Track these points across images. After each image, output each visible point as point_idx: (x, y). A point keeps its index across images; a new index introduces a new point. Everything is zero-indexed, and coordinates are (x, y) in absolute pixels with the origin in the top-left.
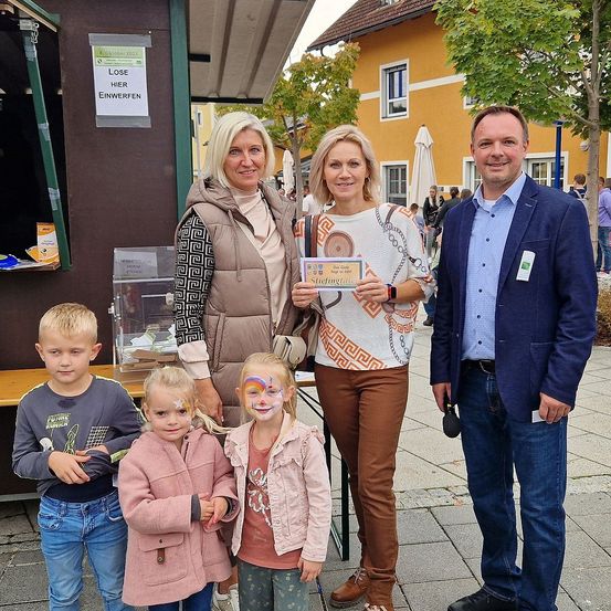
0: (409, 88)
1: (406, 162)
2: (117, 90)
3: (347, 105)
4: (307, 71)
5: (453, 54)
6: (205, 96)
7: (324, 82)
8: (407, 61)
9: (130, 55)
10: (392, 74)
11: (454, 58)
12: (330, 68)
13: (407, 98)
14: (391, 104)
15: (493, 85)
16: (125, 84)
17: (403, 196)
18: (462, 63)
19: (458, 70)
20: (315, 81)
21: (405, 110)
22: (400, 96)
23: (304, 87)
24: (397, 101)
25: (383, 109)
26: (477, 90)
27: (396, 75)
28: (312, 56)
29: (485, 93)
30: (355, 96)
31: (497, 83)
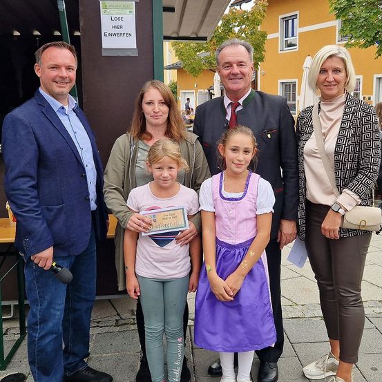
0: (298, 30)
1: (296, 80)
2: (116, 31)
3: (258, 42)
4: (233, 19)
5: (334, 6)
6: (169, 35)
7: (244, 26)
8: (297, 13)
9: (125, 7)
10: (287, 22)
11: (336, 9)
12: (248, 17)
13: (297, 37)
14: (286, 41)
15: (362, 27)
16: (121, 27)
17: (293, 103)
18: (341, 12)
19: (338, 17)
20: (238, 26)
21: (295, 45)
22: (293, 36)
23: (231, 30)
24: (290, 39)
25: (280, 45)
26: (351, 31)
27: (290, 22)
28: (236, 9)
29: (356, 33)
30: (264, 36)
31: (365, 25)
